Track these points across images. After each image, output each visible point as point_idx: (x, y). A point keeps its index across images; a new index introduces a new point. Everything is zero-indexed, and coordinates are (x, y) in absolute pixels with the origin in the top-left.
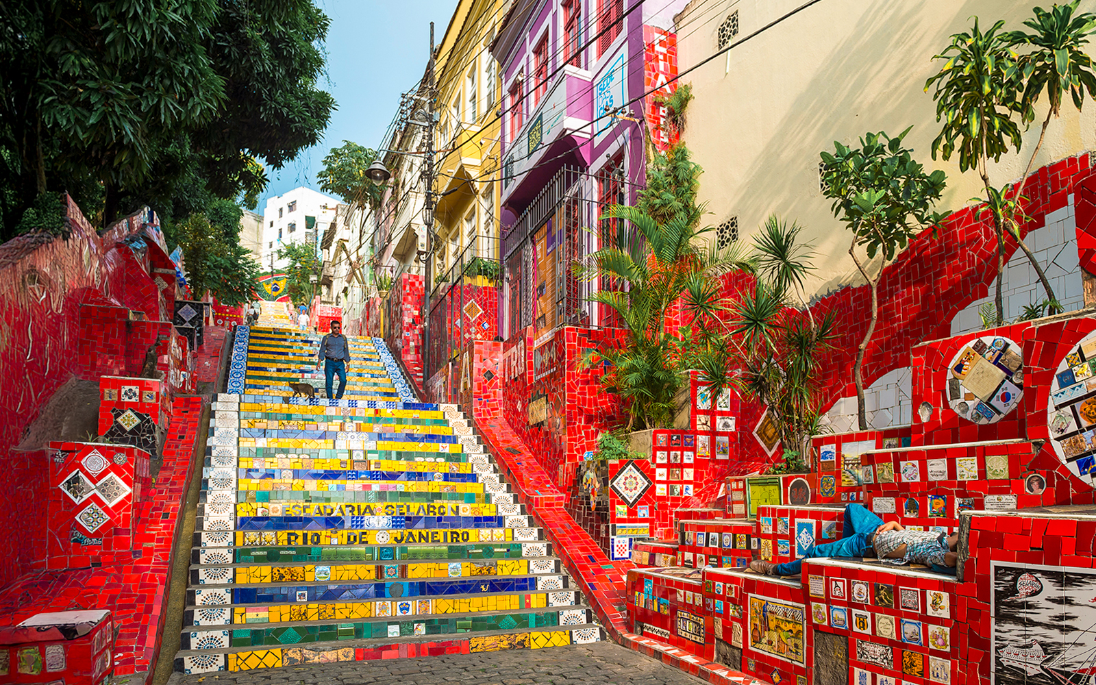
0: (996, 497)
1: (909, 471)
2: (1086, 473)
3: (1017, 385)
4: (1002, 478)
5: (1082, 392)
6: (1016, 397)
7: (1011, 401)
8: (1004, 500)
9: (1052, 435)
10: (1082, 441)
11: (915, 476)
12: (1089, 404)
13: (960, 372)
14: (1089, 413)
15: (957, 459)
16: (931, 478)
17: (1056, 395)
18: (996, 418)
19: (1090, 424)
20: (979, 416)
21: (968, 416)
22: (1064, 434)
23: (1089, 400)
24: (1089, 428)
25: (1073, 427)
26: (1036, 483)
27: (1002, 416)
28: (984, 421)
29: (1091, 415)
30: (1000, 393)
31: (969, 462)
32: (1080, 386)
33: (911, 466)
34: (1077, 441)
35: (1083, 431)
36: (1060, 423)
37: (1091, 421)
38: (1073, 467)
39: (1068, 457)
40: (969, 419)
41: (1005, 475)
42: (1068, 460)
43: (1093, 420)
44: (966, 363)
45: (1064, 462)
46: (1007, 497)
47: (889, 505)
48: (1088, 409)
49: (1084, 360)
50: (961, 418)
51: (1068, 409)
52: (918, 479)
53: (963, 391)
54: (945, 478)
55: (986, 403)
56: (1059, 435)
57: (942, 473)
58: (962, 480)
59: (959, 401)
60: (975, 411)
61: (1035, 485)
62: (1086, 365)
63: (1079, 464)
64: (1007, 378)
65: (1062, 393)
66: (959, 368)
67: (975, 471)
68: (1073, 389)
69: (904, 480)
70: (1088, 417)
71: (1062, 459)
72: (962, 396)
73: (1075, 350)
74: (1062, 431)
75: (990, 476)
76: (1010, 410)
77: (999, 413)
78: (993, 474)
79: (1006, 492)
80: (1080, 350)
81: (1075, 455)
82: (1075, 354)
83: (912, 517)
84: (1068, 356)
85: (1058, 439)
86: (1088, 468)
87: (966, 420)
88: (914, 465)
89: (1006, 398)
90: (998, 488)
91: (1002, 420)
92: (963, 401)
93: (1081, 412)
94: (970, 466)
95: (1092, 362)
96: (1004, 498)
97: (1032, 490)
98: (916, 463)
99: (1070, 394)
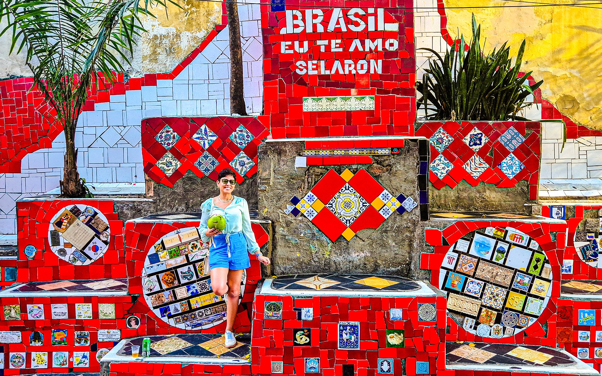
0: (106, 330)
1: (35, 312)
2: (165, 316)
3: (103, 241)
4: (110, 318)
5: (163, 268)
6: (103, 249)
7: (99, 252)
8: (112, 333)
9: (145, 292)
10: (163, 297)
11: (40, 316)
12: (167, 275)
13: (60, 226)
14: (167, 280)
15: (76, 304)
16: (54, 317)
17: (148, 268)
18: (88, 262)
19: (167, 287)
20: (75, 259)
21: (66, 259)
22: (152, 292)
23: (168, 273)
24: (167, 289)
25: (158, 288)
26: (133, 321)
27: (92, 261)
28: (79, 263)
29: (168, 282)
30: (91, 245)
31: (86, 307)
32: (162, 264)
33: (37, 308)
34: (160, 297)
35: (164, 291)
36: (150, 285)
37: (168, 285)
38: (157, 312)
39: (154, 306)
40: (67, 261)
41: (113, 316)
42: (154, 308)
43: (169, 285)
44: (65, 221)
45: (152, 309)
46: (114, 330)
47: (16, 337)
48: (167, 278)
49: (164, 248)
50: (61, 260)
51: (155, 277)
52: (43, 318)
53: (62, 241)
54: (66, 317)
55: (81, 251)
56: (149, 292)
57: (64, 314)
58: (80, 318)
59: (58, 248)
60: (72, 256)
61: (133, 323)
62: (165, 252)
63: (161, 310)
64: (95, 235)
65: (152, 267)
66: (59, 224)
67: (90, 313)
68: (158, 265)
69: (30, 318)
70: (166, 282)
71: (151, 306)
72: (62, 243)
73: (159, 242)
74: (151, 290)
75: (101, 316)
76: (98, 258)
77: (91, 259)
78: (104, 315)
79: (114, 327)
80: (162, 242)
81: (158, 305)
82: (159, 244)
83: (37, 345)
84: (155, 245)
85: (148, 295)
86: (166, 313)
87: (65, 261)
88: (39, 308)
89: (95, 249)
90: (108, 324)
91: (92, 263)
92: (63, 247)
93: (163, 280)
94: (87, 310)
95: (169, 250)
96: (112, 331)
97: (131, 326)
98: (42, 306)
99: (156, 268)
